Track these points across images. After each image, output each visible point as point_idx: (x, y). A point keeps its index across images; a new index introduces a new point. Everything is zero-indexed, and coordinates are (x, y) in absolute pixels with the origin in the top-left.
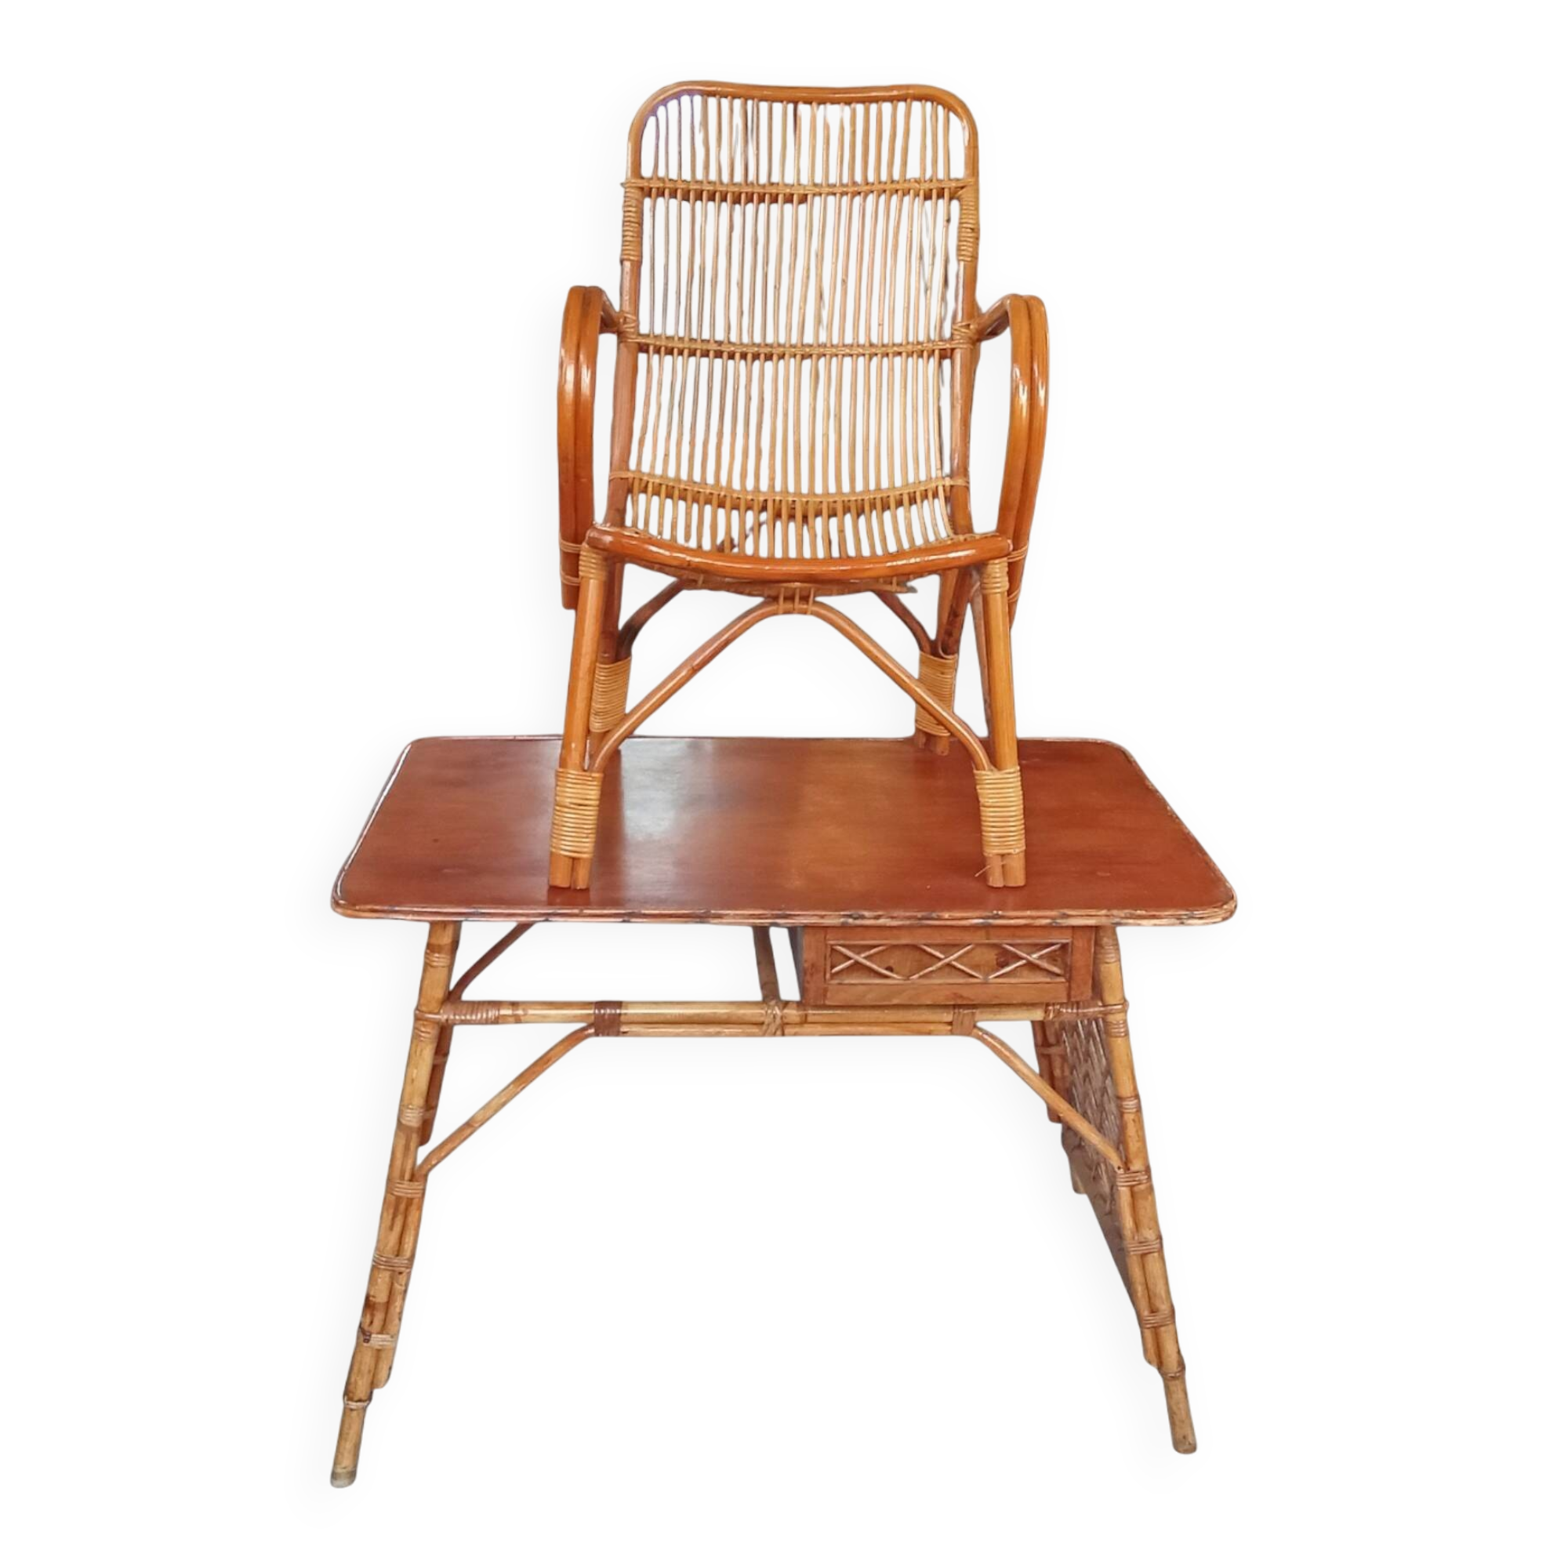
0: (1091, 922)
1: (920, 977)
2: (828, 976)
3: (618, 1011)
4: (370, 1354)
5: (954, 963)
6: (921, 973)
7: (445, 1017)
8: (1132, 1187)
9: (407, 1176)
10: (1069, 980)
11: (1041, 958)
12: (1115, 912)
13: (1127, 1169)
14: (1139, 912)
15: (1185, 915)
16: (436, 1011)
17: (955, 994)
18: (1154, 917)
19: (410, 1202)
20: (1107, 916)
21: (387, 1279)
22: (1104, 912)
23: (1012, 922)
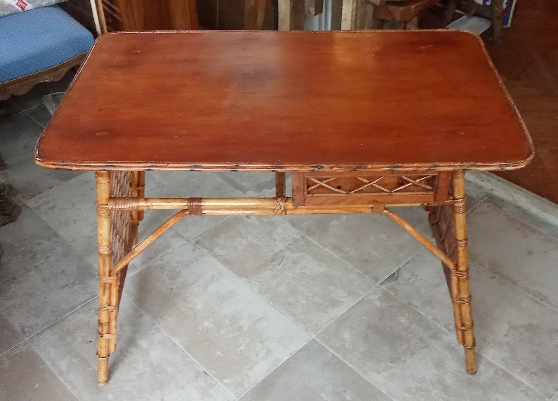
0: (451, 169)
1: (355, 192)
2: (306, 193)
3: (200, 204)
4: (104, 341)
5: (374, 185)
6: (356, 190)
7: (111, 207)
8: (459, 277)
9: (107, 274)
10: (436, 193)
11: (420, 182)
12: (465, 164)
13: (457, 270)
14: (478, 164)
15: (504, 165)
16: (106, 204)
17: (374, 200)
18: (487, 166)
19: (111, 285)
20: (460, 166)
21: (107, 314)
22: (458, 164)
23: (406, 169)
